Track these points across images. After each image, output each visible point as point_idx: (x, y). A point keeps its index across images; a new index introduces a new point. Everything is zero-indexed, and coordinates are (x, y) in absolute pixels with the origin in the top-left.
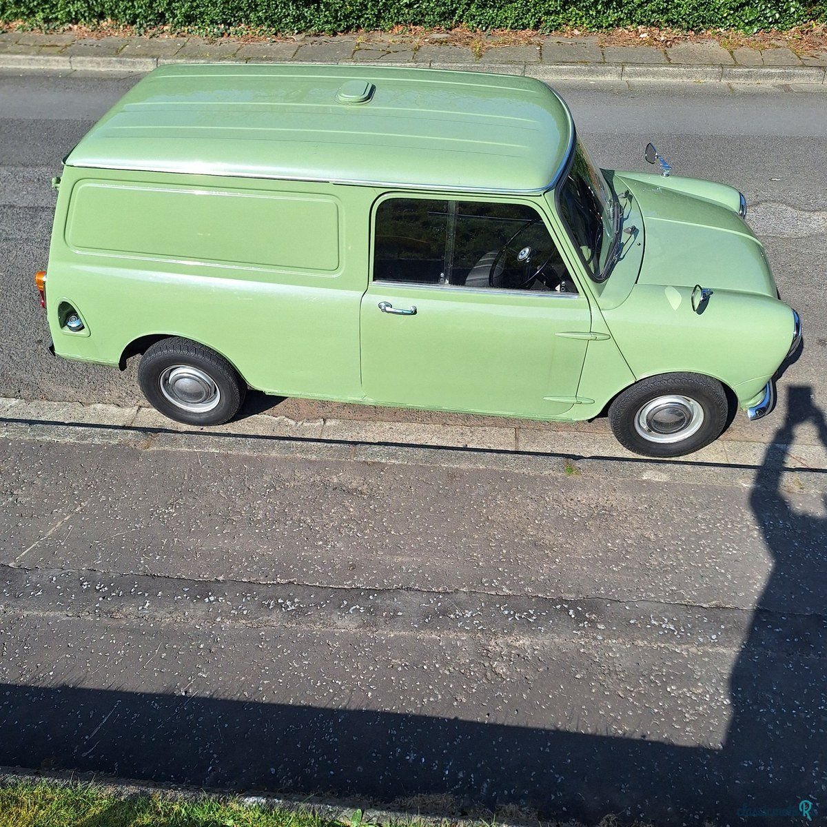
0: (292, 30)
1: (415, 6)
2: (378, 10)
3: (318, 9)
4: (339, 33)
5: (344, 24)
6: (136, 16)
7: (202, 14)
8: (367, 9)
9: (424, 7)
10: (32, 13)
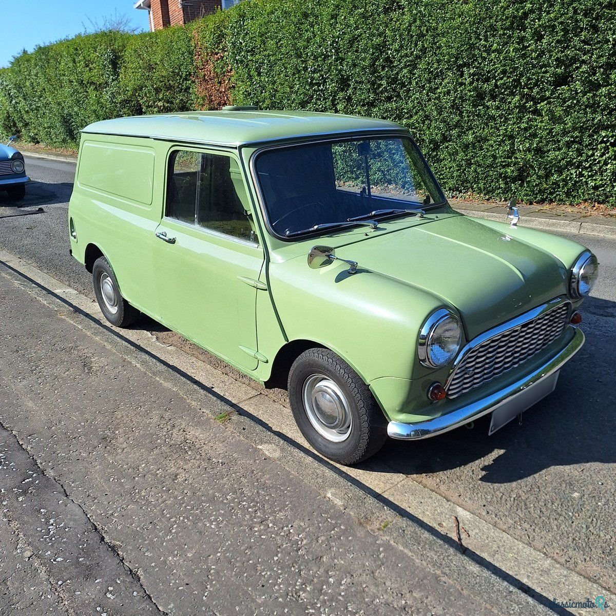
0: (501, 199)
1: (600, 189)
2: (568, 189)
3: (521, 185)
4: (535, 204)
5: (539, 197)
6: (405, 183)
7: (445, 183)
8: (559, 187)
9: (608, 190)
10: (357, 178)
